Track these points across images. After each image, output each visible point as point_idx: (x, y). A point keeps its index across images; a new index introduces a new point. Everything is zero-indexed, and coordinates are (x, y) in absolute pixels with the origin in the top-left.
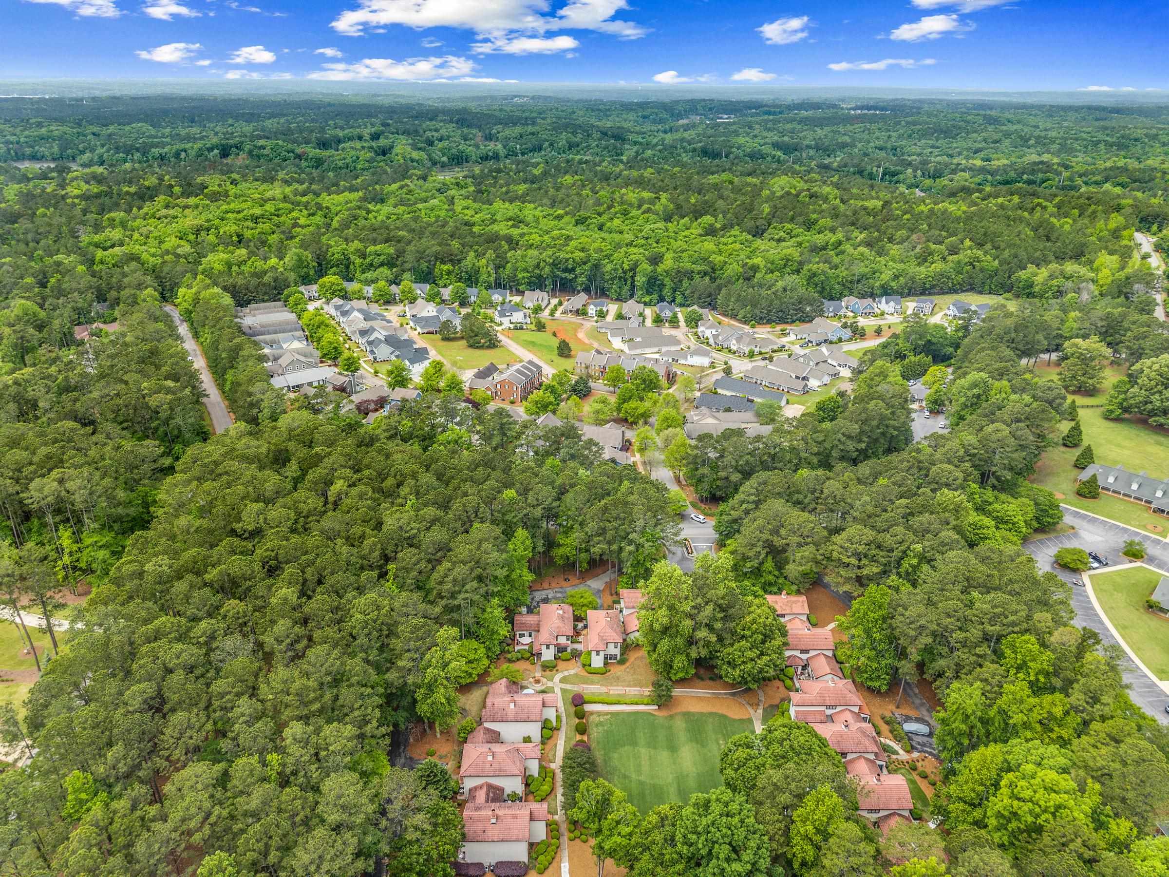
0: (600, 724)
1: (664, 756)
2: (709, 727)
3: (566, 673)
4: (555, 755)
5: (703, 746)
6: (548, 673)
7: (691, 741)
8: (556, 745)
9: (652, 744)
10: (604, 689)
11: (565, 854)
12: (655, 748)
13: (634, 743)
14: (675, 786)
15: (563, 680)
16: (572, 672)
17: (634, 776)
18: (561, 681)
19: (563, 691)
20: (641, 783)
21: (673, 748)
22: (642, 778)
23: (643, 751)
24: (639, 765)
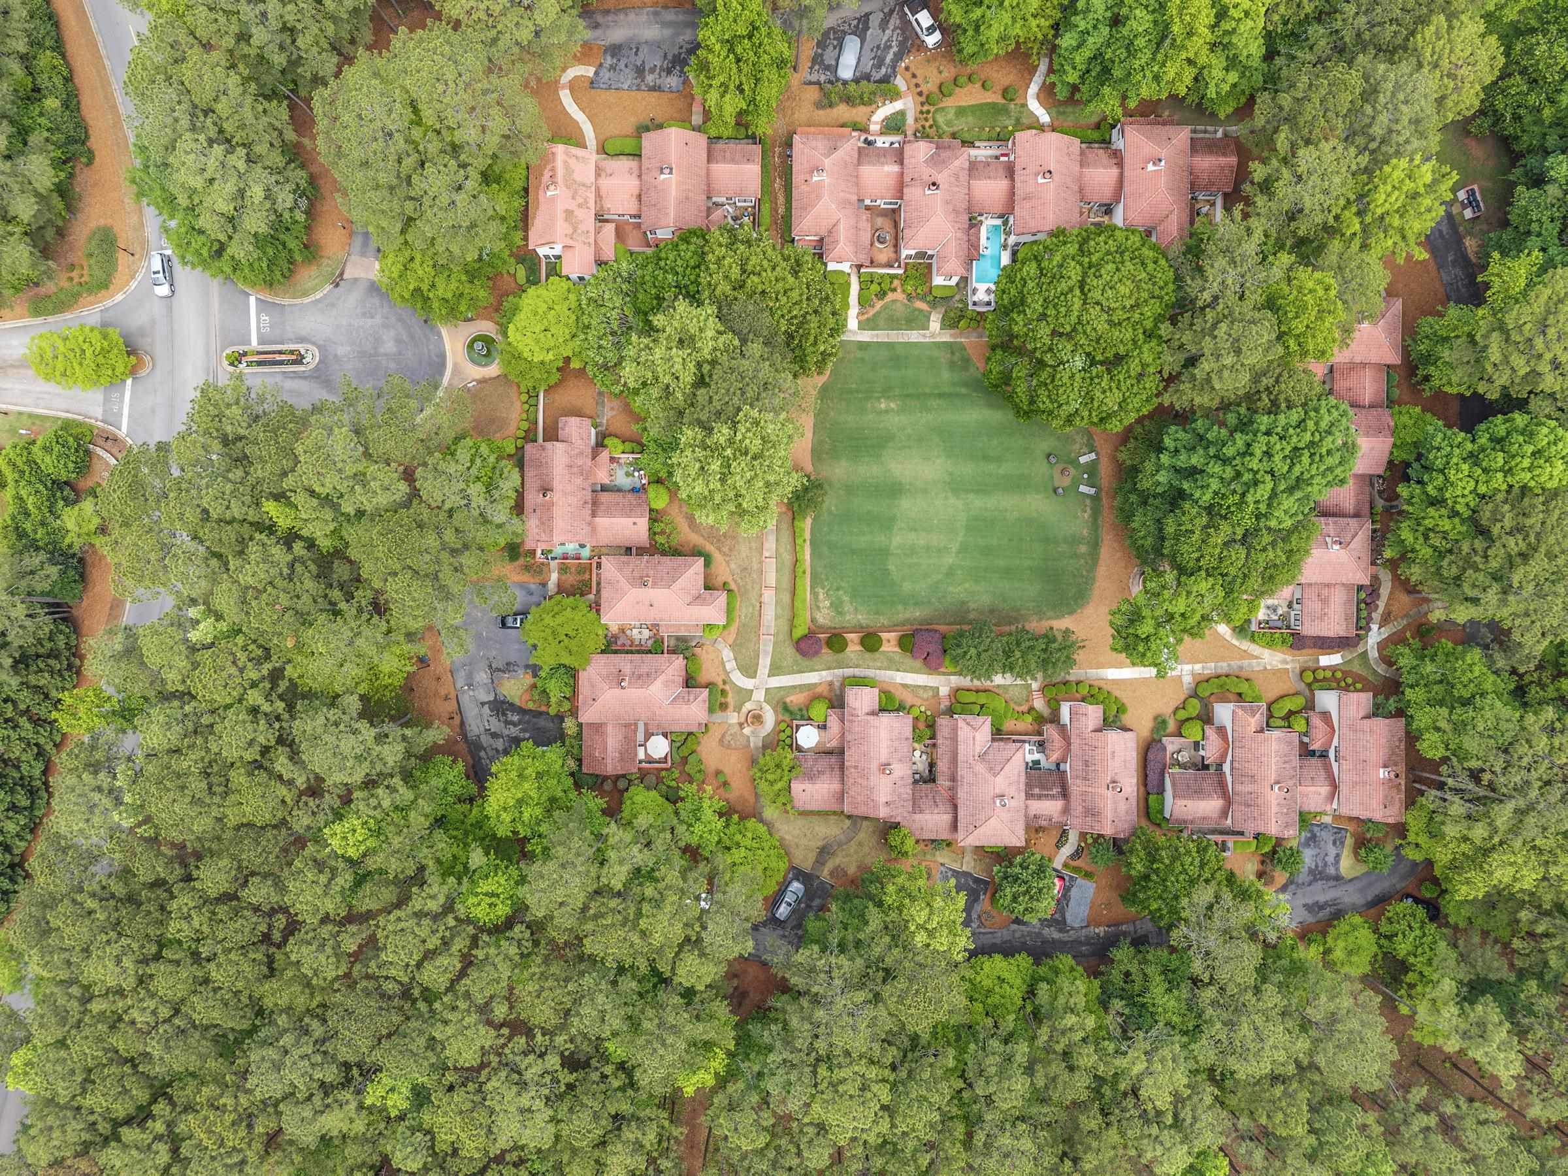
0: (837, 607)
1: (907, 506)
2: (850, 420)
3: (731, 665)
4: (925, 688)
5: (890, 438)
6: (731, 699)
7: (880, 456)
8: (905, 686)
9: (887, 523)
10: (769, 596)
11: (1092, 673)
12: (892, 519)
13: (884, 552)
14: (971, 496)
15: (750, 671)
16: (727, 654)
17: (949, 560)
18: (753, 675)
19: (775, 670)
20: (963, 549)
21: (894, 490)
22: (955, 547)
23: (898, 539)
24: (928, 548)
